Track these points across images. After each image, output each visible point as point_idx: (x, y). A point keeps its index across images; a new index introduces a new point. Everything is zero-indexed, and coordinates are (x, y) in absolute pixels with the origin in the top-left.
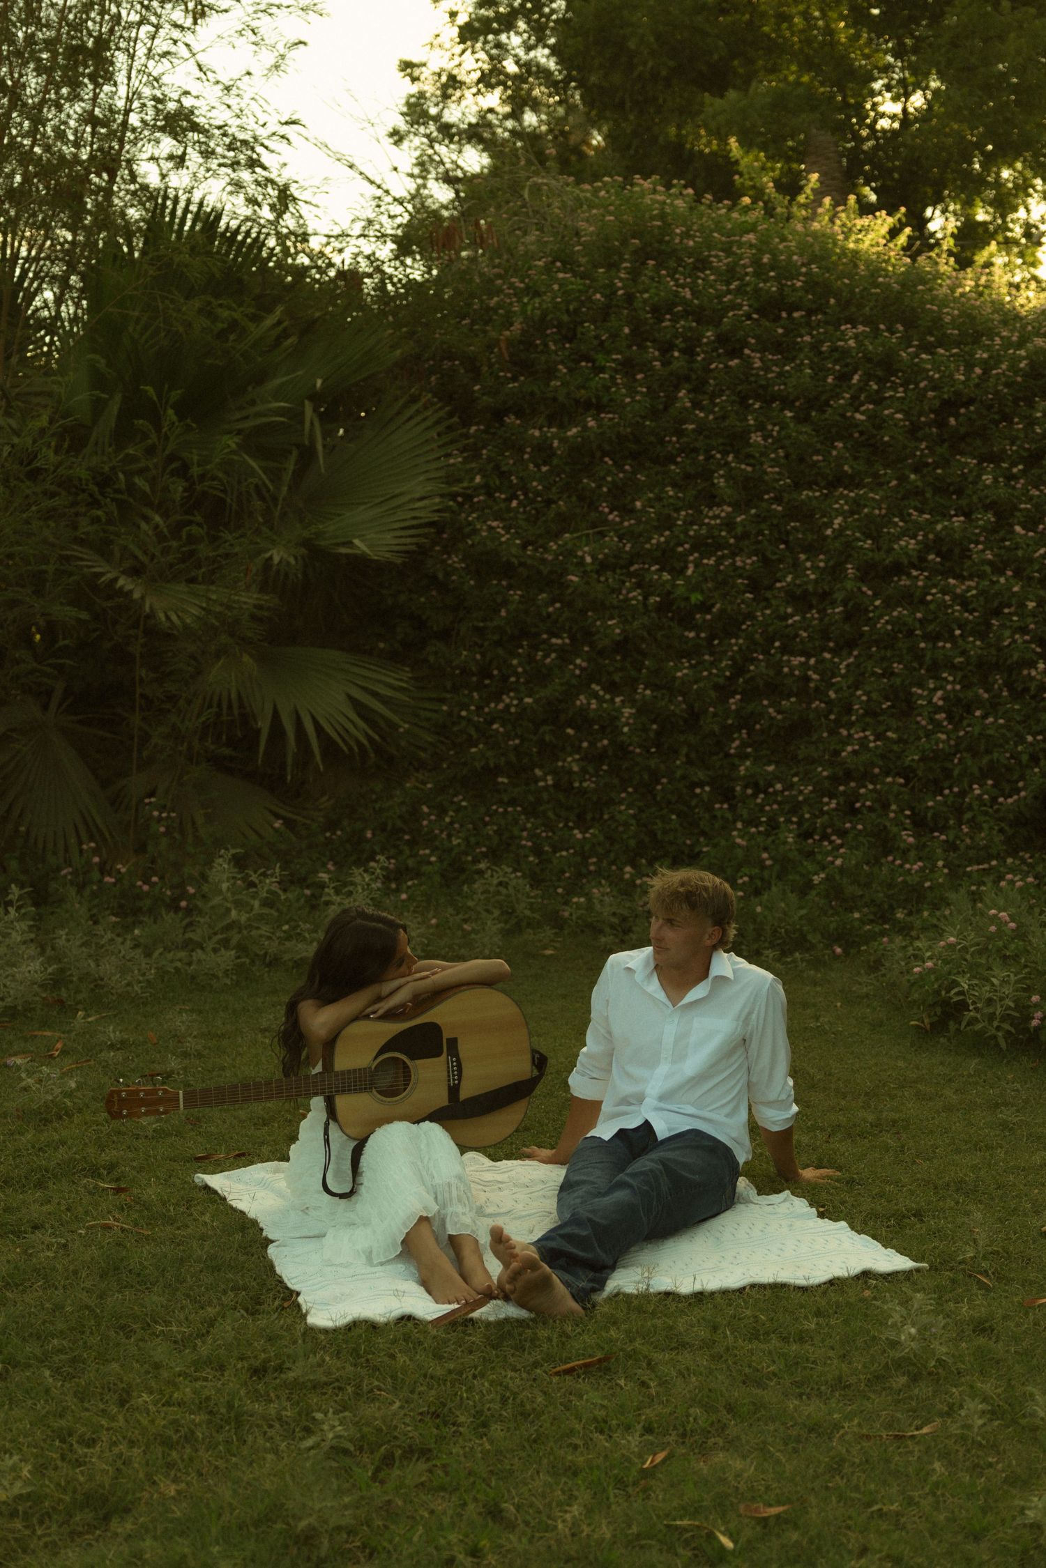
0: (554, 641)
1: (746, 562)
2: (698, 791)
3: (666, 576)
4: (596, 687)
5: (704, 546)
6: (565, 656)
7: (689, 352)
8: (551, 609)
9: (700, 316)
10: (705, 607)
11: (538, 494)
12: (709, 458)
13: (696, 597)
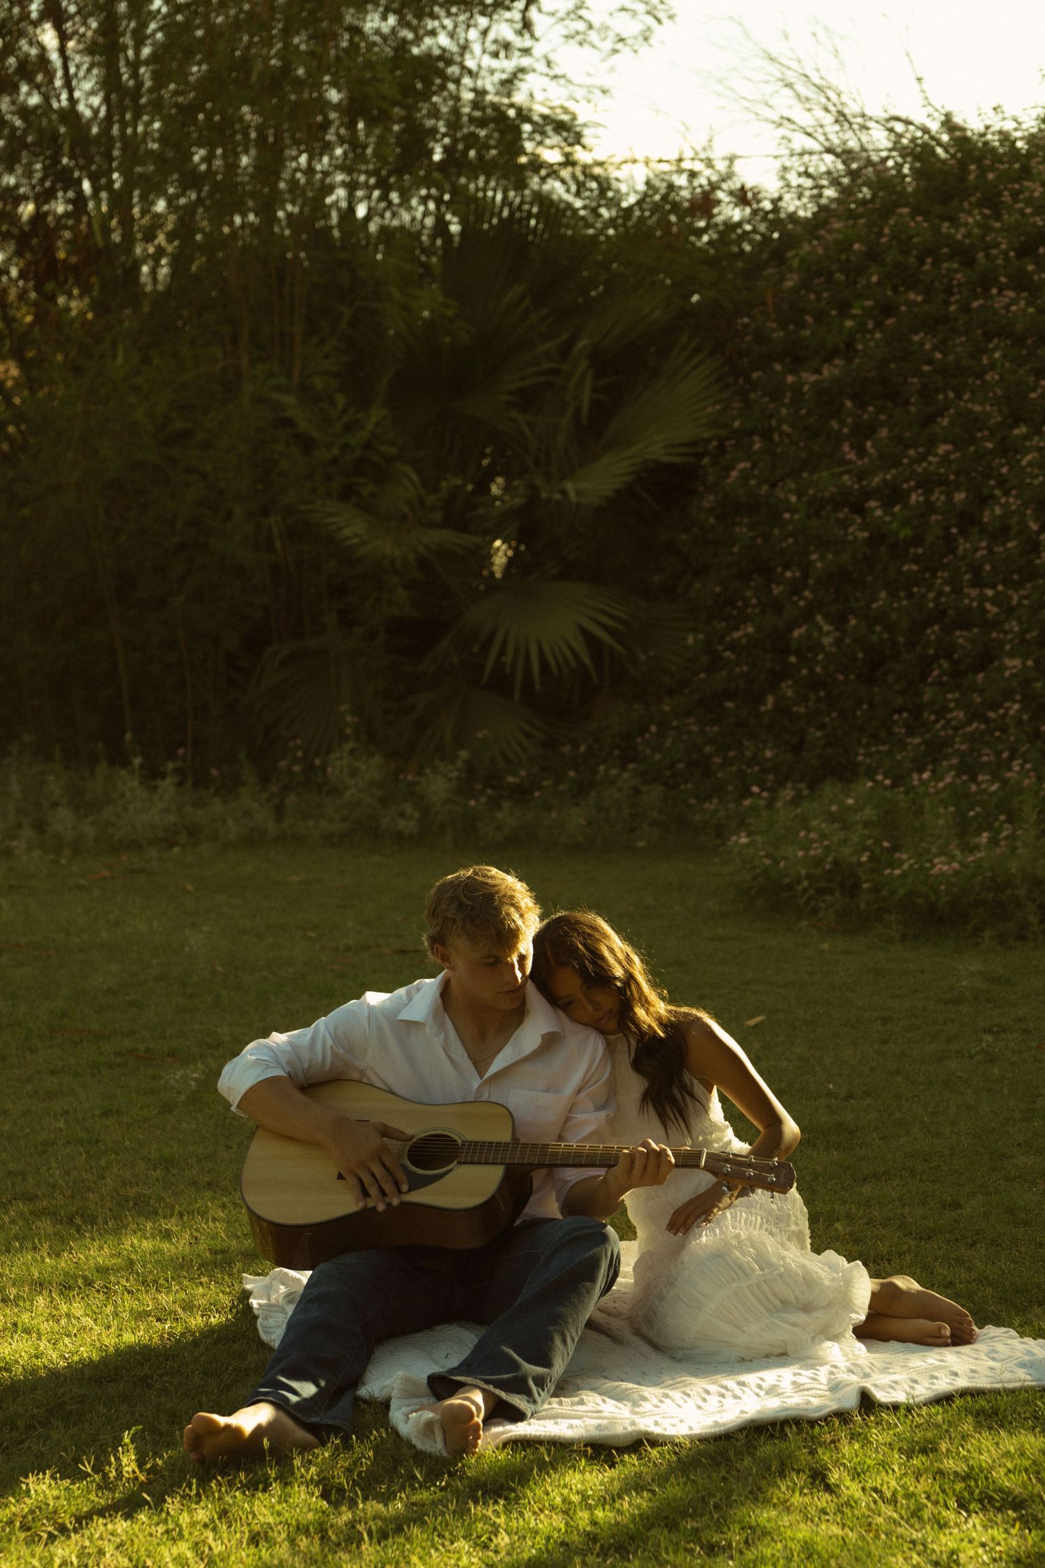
0: (788, 574)
1: (960, 497)
2: (896, 717)
3: (879, 513)
4: (819, 618)
5: (927, 484)
6: (796, 589)
7: (949, 291)
8: (784, 545)
9: (965, 255)
10: (918, 541)
11: (788, 435)
12: (946, 397)
13: (906, 533)
